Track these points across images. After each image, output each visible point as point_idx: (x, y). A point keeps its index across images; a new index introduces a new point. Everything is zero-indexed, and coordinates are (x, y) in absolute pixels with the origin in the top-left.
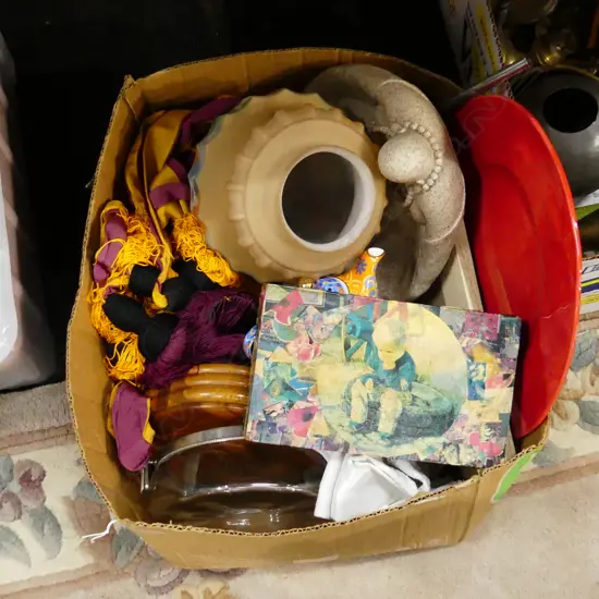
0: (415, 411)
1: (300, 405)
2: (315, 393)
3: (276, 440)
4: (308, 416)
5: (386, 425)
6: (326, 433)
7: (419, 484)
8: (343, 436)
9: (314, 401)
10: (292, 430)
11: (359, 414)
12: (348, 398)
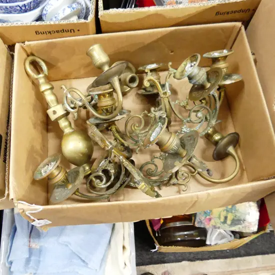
0: (236, 218)
1: (208, 217)
2: (212, 214)
3: (202, 226)
4: (210, 220)
5: (229, 222)
6: (214, 224)
7: (231, 236)
8: (218, 225)
9: (212, 216)
10: (206, 223)
11: (222, 219)
12: (220, 215)
